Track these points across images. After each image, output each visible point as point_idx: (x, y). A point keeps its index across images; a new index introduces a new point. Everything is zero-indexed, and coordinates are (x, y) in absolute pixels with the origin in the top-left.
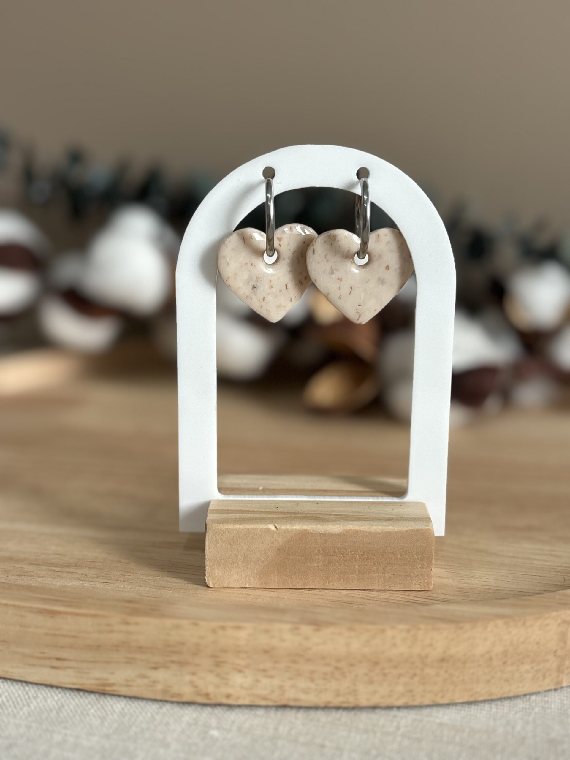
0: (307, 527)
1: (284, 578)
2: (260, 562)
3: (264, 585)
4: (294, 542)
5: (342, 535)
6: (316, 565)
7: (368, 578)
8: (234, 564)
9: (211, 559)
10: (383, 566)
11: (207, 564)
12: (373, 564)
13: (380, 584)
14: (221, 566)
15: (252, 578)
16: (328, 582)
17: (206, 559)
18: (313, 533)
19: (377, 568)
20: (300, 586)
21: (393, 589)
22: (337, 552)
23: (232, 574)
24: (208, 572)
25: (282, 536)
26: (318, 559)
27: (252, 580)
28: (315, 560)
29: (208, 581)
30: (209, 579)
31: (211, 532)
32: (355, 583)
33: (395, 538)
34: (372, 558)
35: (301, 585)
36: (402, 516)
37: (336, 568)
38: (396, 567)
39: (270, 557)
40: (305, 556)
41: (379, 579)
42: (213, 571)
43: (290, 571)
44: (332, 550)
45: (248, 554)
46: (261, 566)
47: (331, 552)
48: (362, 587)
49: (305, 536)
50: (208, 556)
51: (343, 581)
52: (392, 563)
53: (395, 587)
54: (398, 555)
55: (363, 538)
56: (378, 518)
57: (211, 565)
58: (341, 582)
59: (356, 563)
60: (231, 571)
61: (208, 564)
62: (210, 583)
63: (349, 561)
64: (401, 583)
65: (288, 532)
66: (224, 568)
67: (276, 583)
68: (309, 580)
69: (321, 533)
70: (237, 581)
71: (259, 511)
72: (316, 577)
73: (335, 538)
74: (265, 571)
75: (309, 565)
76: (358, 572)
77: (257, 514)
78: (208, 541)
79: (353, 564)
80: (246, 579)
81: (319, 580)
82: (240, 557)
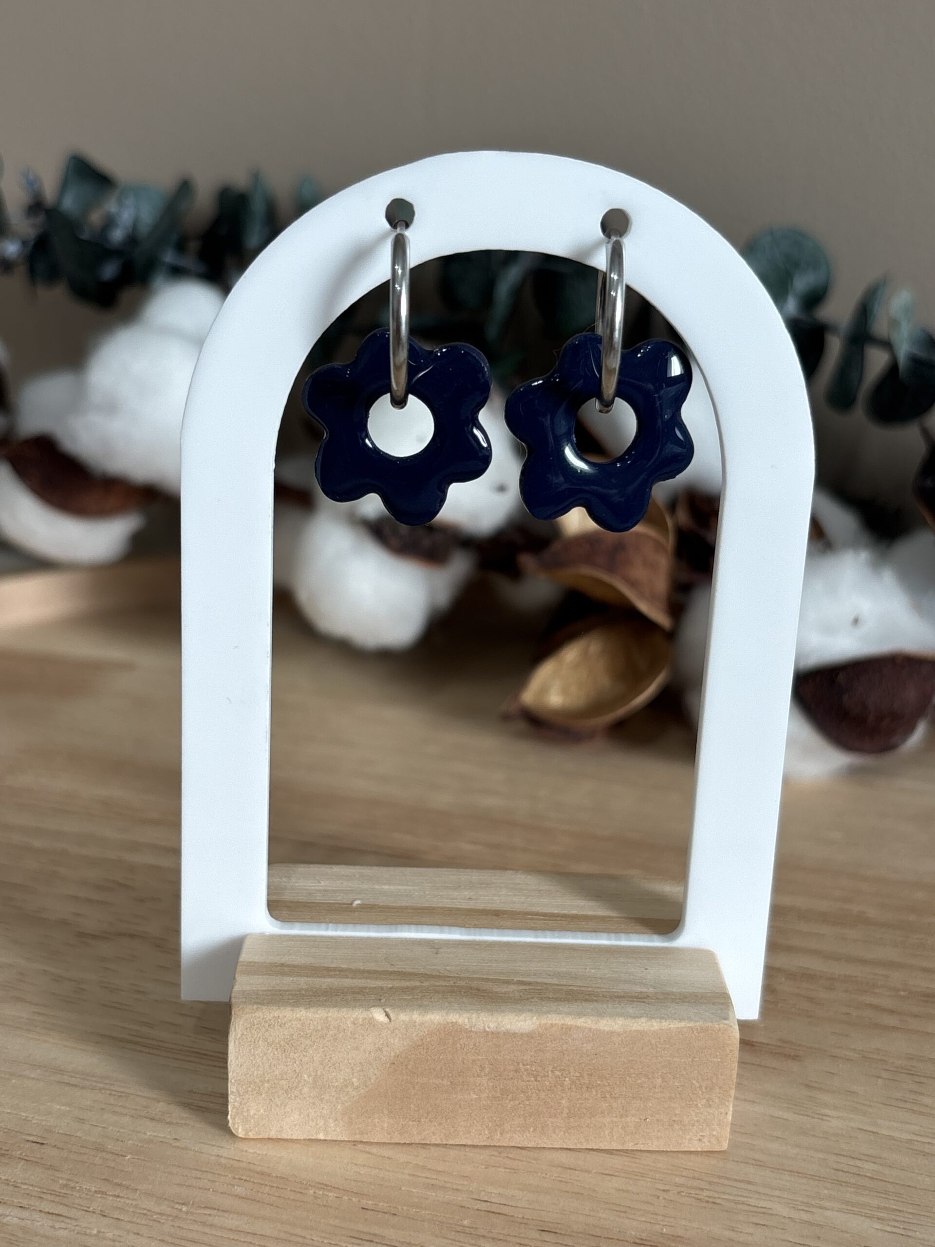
0: (457, 1015)
1: (404, 1123)
2: (350, 1089)
3: (358, 1136)
4: (428, 1049)
5: (534, 1036)
6: (475, 1096)
7: (588, 1126)
8: (291, 1091)
9: (239, 1080)
10: (623, 1101)
11: (232, 1090)
12: (602, 1098)
13: (615, 1137)
14: (263, 1096)
15: (331, 1121)
16: (501, 1134)
17: (230, 1080)
18: (471, 1031)
19: (610, 1106)
20: (438, 1139)
21: (642, 1149)
22: (523, 1070)
23: (288, 1112)
24: (234, 1107)
25: (401, 1036)
26: (479, 1086)
27: (332, 1125)
28: (474, 1087)
29: (234, 1124)
30: (236, 1120)
31: (241, 1023)
32: (559, 1136)
33: (651, 1044)
34: (599, 1085)
35: (441, 1139)
36: (668, 989)
37: (519, 1104)
38: (651, 1105)
39: (374, 1077)
40: (451, 1078)
41: (612, 1129)
42: (245, 1104)
43: (416, 1109)
44: (512, 1067)
45: (324, 1073)
46: (353, 1097)
47: (509, 1072)
48: (576, 1144)
49: (454, 1037)
50: (234, 1074)
51: (533, 1132)
52: (641, 1096)
53: (647, 1144)
54: (658, 1080)
55: (583, 1044)
56: (616, 994)
57: (241, 1092)
58: (529, 1133)
59: (564, 1095)
60: (285, 1106)
61: (234, 1090)
62: (238, 1129)
63: (548, 1090)
64: (661, 1137)
65: (416, 1026)
66: (271, 1099)
67: (386, 1134)
68: (459, 1128)
69: (487, 1029)
70: (297, 1126)
71: (350, 970)
72: (474, 1123)
73: (520, 1043)
74: (362, 1108)
75: (460, 1097)
76: (567, 1114)
77: (347, 978)
78: (235, 1043)
79: (557, 1096)
80: (318, 1122)
81: (480, 1128)
82: (306, 1076)
